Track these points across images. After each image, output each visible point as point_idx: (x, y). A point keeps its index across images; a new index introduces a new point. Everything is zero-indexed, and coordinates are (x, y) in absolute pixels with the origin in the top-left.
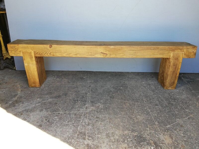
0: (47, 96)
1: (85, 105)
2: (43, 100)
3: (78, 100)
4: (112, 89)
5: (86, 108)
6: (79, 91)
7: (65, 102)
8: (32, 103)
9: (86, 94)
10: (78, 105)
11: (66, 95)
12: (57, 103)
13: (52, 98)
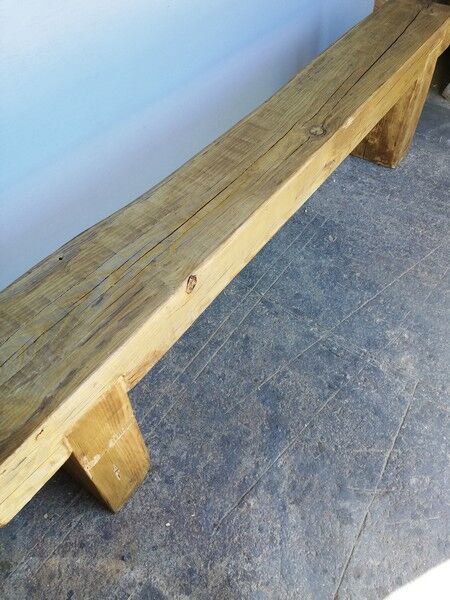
0: (248, 463)
1: (376, 370)
2: (272, 487)
3: (339, 379)
4: (327, 262)
5: (397, 374)
6: (278, 348)
7: (331, 418)
8: (272, 539)
9: (311, 336)
10: (368, 388)
11: (279, 398)
12: (321, 448)
13: (269, 448)
